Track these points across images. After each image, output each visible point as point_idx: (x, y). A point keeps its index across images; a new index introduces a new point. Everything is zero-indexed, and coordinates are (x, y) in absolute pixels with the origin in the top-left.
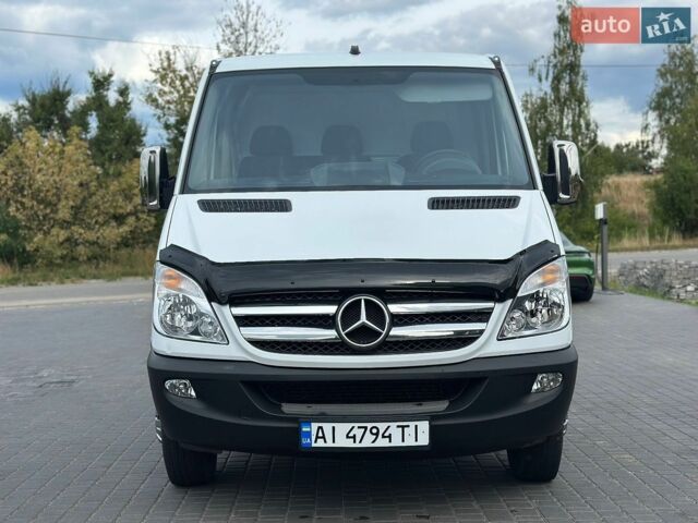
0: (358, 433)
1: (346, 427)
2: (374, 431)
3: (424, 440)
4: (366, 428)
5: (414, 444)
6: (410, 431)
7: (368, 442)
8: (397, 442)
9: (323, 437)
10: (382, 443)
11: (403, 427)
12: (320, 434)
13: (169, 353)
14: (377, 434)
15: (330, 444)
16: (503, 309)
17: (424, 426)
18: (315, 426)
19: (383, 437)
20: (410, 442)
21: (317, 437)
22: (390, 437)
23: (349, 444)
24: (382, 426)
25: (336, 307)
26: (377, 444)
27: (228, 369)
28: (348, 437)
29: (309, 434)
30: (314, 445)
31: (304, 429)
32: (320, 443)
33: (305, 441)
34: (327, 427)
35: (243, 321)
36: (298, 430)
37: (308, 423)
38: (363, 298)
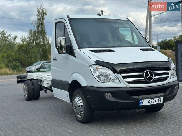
0: (151, 101)
1: (148, 100)
3: (162, 101)
4: (152, 100)
5: (160, 103)
6: (160, 100)
7: (152, 103)
8: (157, 103)
9: (144, 103)
10: (155, 103)
11: (158, 99)
13: (104, 87)
14: (154, 101)
15: (145, 104)
17: (162, 98)
18: (142, 100)
19: (155, 102)
21: (143, 103)
22: (156, 101)
23: (149, 104)
24: (155, 99)
25: (143, 73)
26: (154, 104)
28: (149, 102)
30: (142, 105)
31: (140, 102)
32: (143, 105)
33: (140, 104)
34: (145, 100)
35: (124, 77)
37: (141, 100)
38: (148, 70)
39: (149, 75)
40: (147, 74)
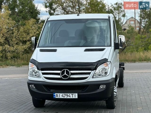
0: (64, 95)
1: (61, 94)
2: (67, 95)
3: (77, 97)
4: (65, 94)
5: (74, 98)
6: (74, 95)
7: (66, 97)
8: (71, 97)
9: (58, 96)
10: (68, 97)
11: (72, 94)
12: (57, 96)
13: (31, 80)
14: (67, 96)
15: (59, 97)
16: (93, 73)
17: (76, 94)
18: (56, 94)
19: (69, 96)
20: (74, 97)
21: (56, 96)
22: (70, 96)
23: (62, 97)
24: (68, 94)
25: (60, 71)
27: (40, 83)
28: (62, 96)
29: (55, 95)
30: (56, 98)
31: (54, 94)
32: (57, 97)
33: (54, 97)
34: (58, 94)
35: (43, 74)
36: (53, 94)
37: (55, 93)
38: (65, 70)
39: (65, 74)
40: (63, 73)
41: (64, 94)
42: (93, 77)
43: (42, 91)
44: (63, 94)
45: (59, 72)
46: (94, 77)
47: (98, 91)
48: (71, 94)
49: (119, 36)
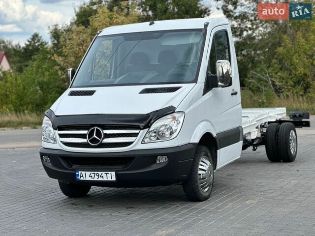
0: (93, 175)
1: (88, 173)
3: (114, 179)
4: (95, 174)
5: (111, 180)
6: (109, 175)
7: (96, 179)
8: (105, 179)
9: (83, 176)
10: (100, 179)
11: (107, 174)
14: (99, 176)
15: (85, 179)
16: (143, 133)
17: (113, 173)
18: (80, 172)
19: (101, 177)
20: (109, 179)
21: (81, 176)
22: (103, 177)
23: (90, 179)
24: (100, 173)
25: (87, 131)
27: (56, 152)
28: (90, 177)
29: (78, 175)
31: (77, 173)
32: (82, 179)
33: (77, 178)
34: (83, 173)
35: (61, 136)
36: (75, 174)
37: (78, 171)
38: (95, 128)
39: (95, 136)
40: (91, 134)
41: (92, 172)
42: (143, 142)
43: (60, 168)
44: (90, 172)
45: (85, 132)
46: (146, 140)
47: (154, 167)
48: (104, 173)
49: (218, 63)
